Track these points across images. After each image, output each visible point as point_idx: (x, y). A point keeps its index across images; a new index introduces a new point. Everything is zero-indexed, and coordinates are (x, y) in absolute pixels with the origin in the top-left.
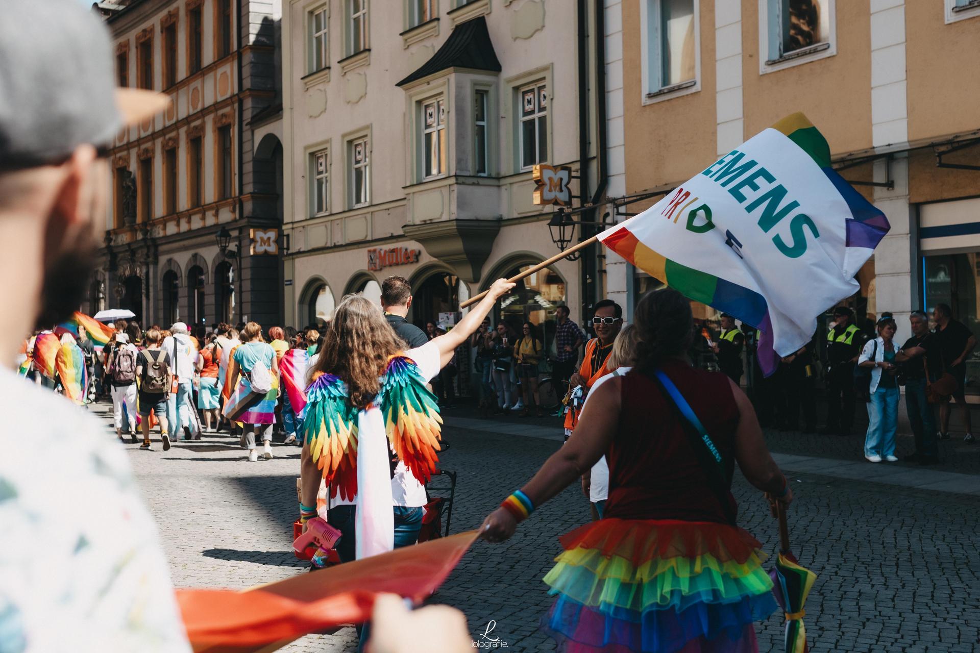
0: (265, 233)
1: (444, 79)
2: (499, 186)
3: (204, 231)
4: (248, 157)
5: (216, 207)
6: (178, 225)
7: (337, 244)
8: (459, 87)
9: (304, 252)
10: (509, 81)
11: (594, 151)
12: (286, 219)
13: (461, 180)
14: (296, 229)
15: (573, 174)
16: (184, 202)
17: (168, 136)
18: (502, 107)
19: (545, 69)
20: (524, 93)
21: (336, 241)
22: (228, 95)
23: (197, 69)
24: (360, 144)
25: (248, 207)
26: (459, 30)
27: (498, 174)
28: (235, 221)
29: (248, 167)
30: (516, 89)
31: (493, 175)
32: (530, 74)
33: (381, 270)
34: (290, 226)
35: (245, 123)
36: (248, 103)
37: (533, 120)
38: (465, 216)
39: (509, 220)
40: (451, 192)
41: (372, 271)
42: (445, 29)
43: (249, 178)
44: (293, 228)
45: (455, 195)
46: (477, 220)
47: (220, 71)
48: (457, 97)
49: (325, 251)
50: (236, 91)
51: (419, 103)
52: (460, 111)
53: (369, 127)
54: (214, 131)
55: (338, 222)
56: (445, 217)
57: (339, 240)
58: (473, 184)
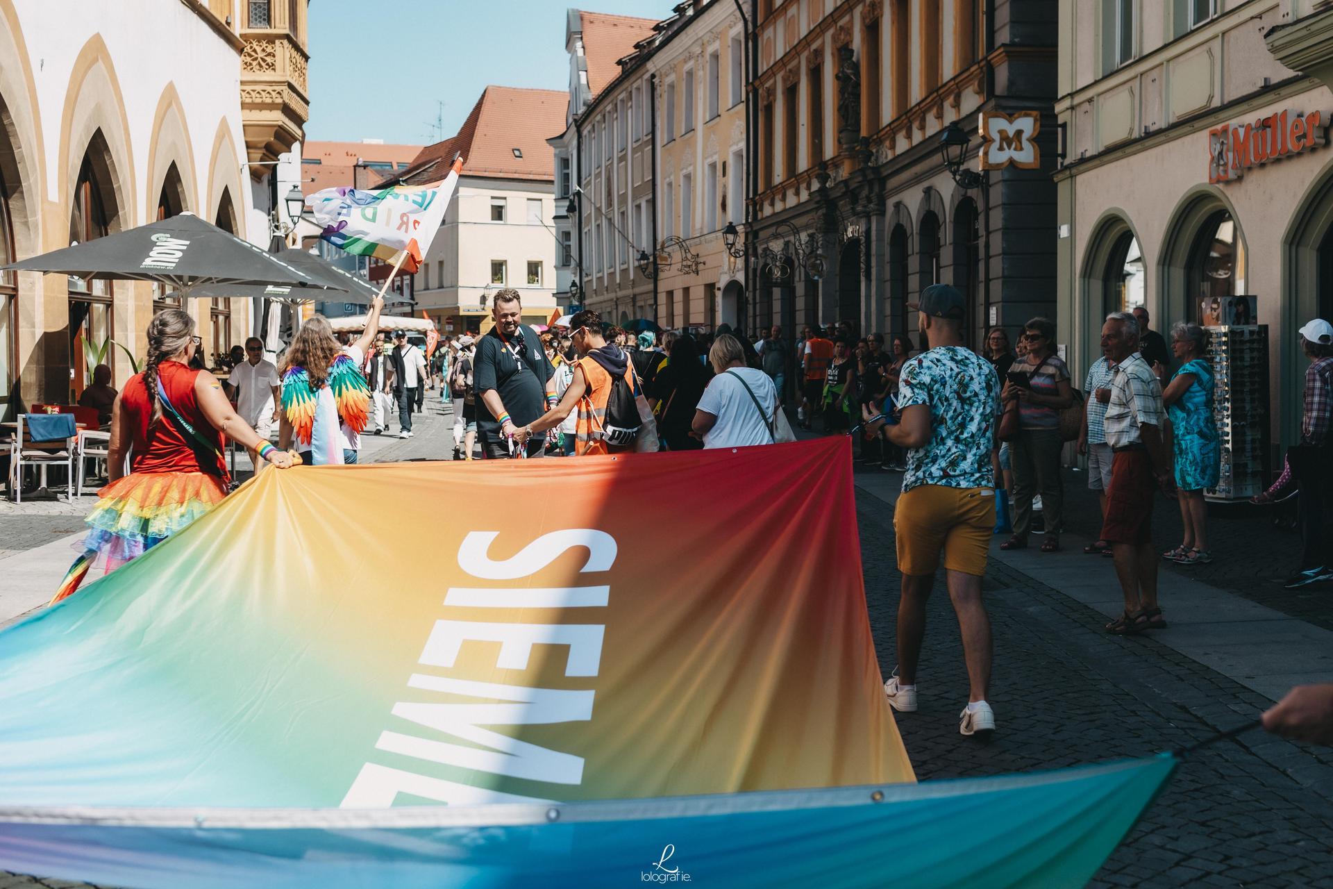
0: (1011, 122)
3: (941, 139)
5: (957, 87)
6: (910, 134)
7: (1153, 128)
9: (1091, 158)
12: (1062, 88)
14: (1078, 109)
16: (917, 87)
21: (1149, 123)
25: (1004, 75)
33: (1240, 179)
34: (1068, 102)
41: (1221, 186)
44: (1073, 105)
49: (1129, 150)
55: (1155, 74)
57: (1157, 120)
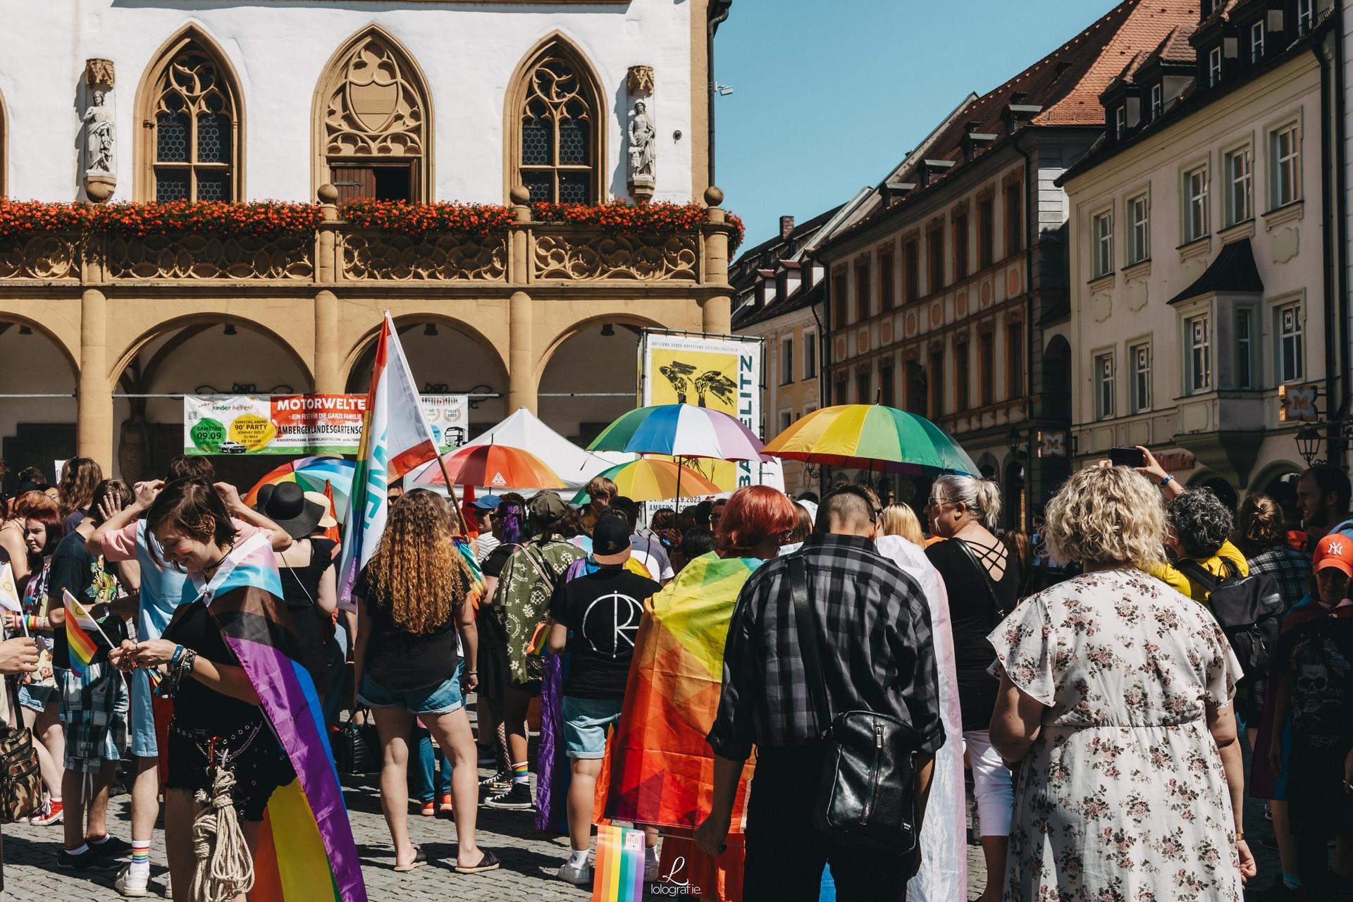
0: (1053, 436)
1: (1207, 302)
2: (1262, 399)
3: (995, 429)
4: (1037, 357)
5: (1007, 406)
6: (969, 422)
8: (1221, 309)
9: (1091, 455)
10: (1270, 301)
11: (1338, 372)
12: (1075, 422)
13: (1223, 394)
14: (1083, 432)
15: (1319, 391)
16: (975, 400)
17: (958, 331)
18: (1264, 326)
19: (1299, 292)
20: (1285, 312)
21: (1120, 445)
22: (1018, 292)
23: (988, 264)
24: (1143, 350)
25: (1038, 407)
26: (1228, 249)
27: (1262, 386)
28: (1025, 421)
29: (1038, 367)
30: (1277, 309)
31: (1257, 388)
32: (1287, 295)
34: (1078, 428)
35: (1034, 323)
36: (1038, 303)
37: (1292, 338)
38: (1227, 427)
39: (1270, 431)
40: (1214, 405)
42: (1217, 245)
43: (1038, 378)
44: (1080, 431)
45: (1217, 408)
46: (1240, 431)
47: (1010, 268)
48: (1219, 317)
50: (1026, 290)
51: (1188, 320)
52: (1222, 331)
53: (1150, 334)
54: (1004, 329)
55: (1123, 425)
56: (1210, 429)
57: (1123, 444)
58: (1236, 398)
